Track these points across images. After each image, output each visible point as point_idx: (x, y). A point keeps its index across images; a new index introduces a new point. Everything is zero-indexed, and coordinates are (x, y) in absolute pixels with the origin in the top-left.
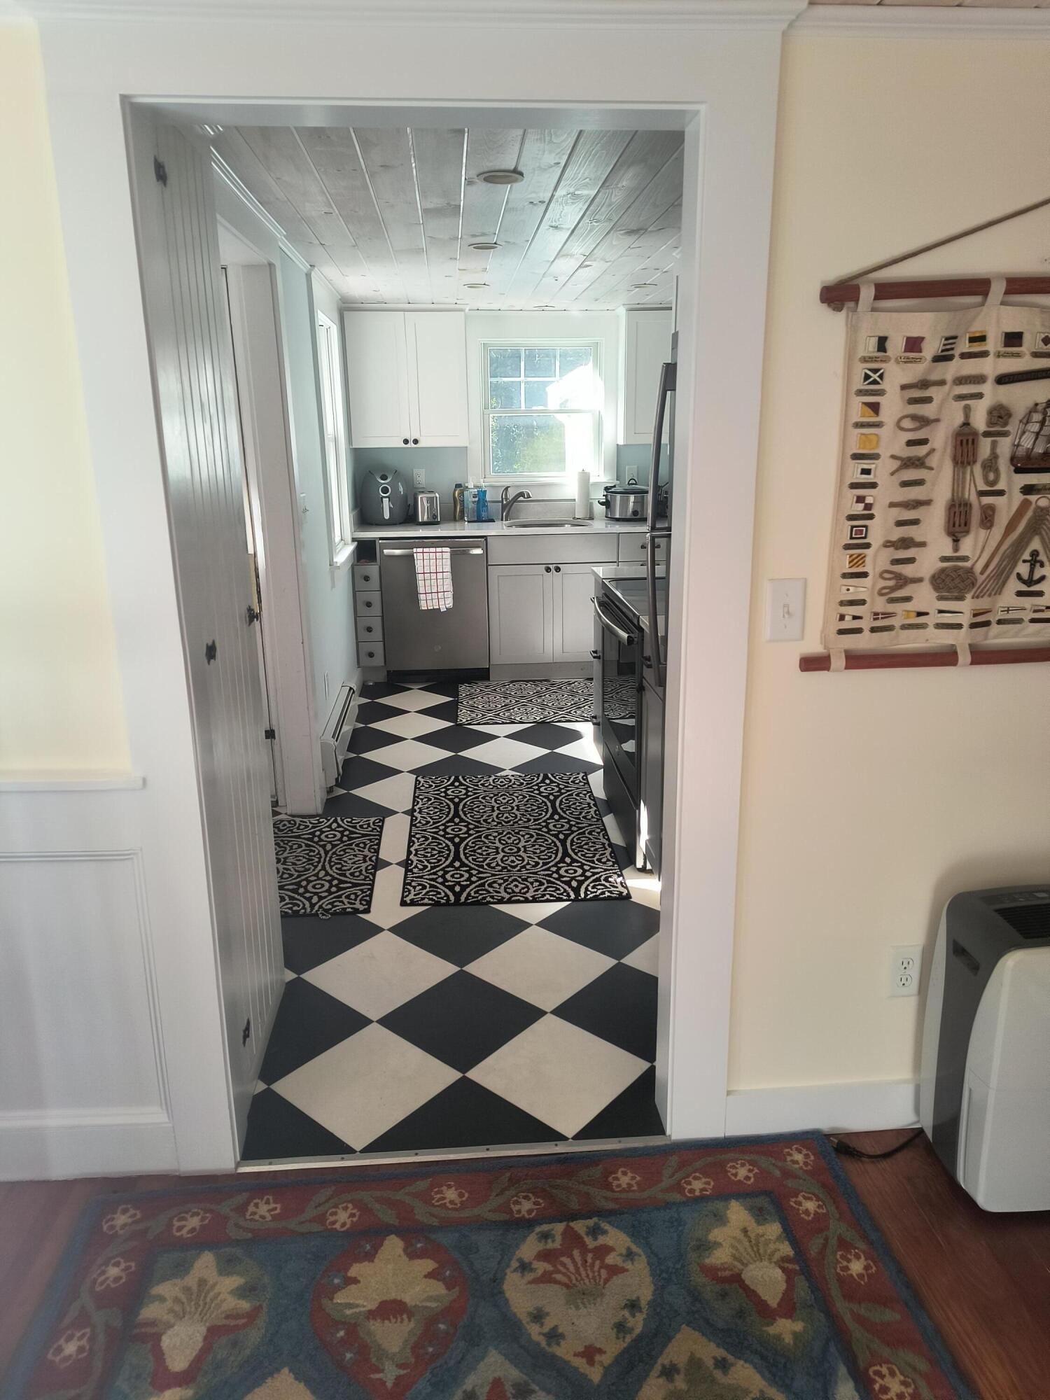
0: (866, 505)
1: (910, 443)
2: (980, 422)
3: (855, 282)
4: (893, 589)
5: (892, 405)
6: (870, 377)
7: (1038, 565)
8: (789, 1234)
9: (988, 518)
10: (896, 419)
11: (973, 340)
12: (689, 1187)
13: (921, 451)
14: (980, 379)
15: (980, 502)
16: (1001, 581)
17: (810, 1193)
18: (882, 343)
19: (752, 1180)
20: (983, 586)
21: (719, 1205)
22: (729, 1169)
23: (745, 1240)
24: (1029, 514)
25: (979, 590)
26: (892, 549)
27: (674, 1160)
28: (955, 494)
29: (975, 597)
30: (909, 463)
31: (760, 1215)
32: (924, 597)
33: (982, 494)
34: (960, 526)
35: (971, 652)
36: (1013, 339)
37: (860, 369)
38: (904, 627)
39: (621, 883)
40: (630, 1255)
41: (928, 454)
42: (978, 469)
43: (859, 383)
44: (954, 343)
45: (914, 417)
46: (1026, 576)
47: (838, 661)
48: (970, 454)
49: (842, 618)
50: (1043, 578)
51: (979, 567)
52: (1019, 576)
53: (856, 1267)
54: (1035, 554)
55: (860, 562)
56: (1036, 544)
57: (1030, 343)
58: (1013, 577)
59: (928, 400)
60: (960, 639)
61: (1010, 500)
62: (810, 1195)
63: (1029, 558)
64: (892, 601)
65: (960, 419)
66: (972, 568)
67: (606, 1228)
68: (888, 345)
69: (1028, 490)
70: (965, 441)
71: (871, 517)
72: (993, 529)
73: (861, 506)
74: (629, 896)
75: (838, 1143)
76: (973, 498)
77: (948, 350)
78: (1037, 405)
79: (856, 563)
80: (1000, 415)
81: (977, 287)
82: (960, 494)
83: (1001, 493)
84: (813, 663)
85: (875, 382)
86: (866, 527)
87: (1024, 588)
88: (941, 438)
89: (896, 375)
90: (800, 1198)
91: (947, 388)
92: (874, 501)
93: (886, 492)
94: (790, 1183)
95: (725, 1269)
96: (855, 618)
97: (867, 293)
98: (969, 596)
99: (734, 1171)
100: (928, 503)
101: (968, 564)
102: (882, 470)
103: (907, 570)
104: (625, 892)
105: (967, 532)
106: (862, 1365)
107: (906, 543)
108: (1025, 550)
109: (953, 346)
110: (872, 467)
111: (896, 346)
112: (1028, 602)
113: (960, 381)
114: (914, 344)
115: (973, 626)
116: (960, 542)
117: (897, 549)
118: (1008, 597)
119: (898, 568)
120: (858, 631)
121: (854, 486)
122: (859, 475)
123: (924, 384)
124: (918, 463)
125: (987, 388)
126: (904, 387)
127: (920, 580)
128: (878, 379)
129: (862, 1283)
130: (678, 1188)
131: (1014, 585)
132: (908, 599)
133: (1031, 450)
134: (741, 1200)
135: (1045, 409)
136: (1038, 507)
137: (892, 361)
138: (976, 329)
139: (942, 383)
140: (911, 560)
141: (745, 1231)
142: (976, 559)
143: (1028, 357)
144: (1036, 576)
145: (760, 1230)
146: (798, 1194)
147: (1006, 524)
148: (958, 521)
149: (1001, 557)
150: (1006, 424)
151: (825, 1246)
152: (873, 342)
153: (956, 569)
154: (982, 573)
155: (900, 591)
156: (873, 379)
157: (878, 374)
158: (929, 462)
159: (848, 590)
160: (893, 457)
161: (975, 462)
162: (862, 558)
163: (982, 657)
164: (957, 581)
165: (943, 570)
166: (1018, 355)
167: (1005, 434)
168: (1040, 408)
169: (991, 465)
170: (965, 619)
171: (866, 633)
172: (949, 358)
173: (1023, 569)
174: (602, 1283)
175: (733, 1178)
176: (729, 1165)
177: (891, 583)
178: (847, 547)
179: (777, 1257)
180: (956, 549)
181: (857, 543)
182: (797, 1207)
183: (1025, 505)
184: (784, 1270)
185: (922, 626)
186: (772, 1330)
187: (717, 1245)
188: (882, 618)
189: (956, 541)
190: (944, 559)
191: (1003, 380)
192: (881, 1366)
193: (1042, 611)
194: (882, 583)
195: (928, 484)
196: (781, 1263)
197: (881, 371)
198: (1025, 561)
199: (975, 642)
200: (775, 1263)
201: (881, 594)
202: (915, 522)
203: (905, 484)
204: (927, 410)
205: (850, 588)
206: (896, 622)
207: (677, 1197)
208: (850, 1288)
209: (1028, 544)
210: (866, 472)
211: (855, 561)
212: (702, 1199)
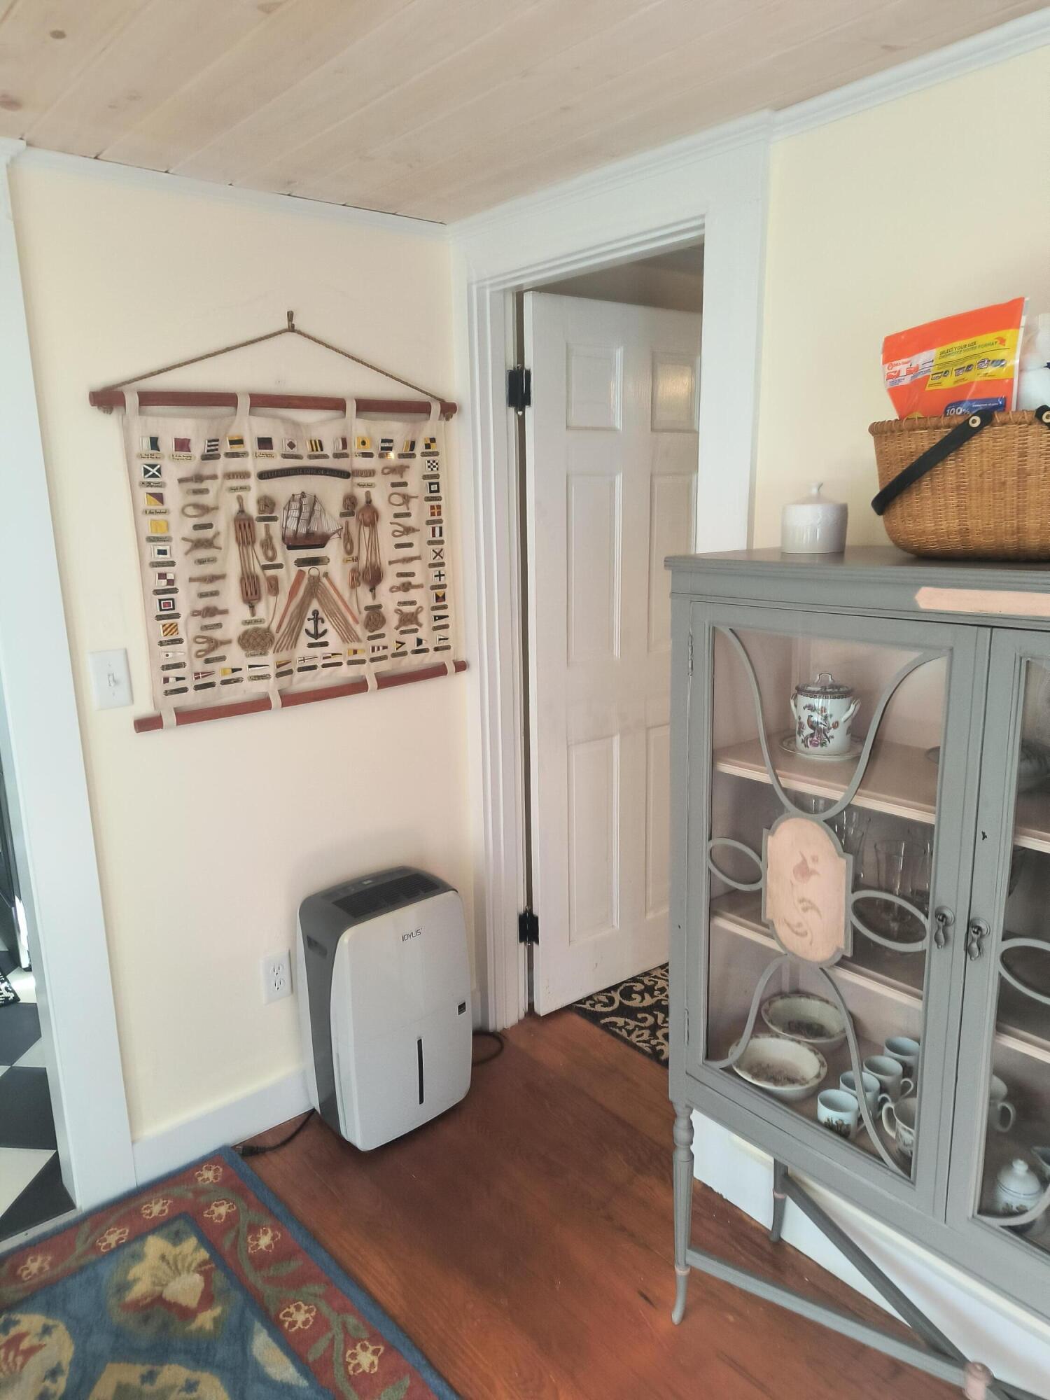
0: (168, 580)
1: (196, 527)
2: (252, 509)
3: (119, 389)
4: (208, 651)
5: (175, 496)
6: (149, 471)
7: (320, 621)
8: (206, 1241)
9: (274, 587)
10: (180, 508)
11: (232, 442)
12: (104, 1244)
13: (208, 533)
14: (245, 475)
15: (265, 575)
16: (294, 637)
17: (220, 1200)
18: (154, 443)
19: (167, 1211)
20: (280, 642)
21: (136, 1247)
22: (143, 1212)
23: (164, 1266)
24: (305, 582)
25: (278, 646)
26: (199, 618)
27: (86, 1228)
28: (244, 569)
29: (277, 651)
30: (198, 544)
31: (176, 1239)
32: (235, 656)
33: (264, 568)
34: (251, 594)
35: (281, 697)
36: (265, 443)
37: (139, 466)
38: (225, 682)
39: (6, 989)
40: (47, 1330)
41: (215, 537)
42: (258, 547)
43: (139, 476)
44: (217, 445)
45: (196, 506)
46: (312, 632)
47: (169, 718)
48: (249, 535)
49: (166, 680)
50: (325, 632)
51: (274, 627)
52: (307, 632)
53: (265, 1241)
54: (316, 613)
55: (174, 630)
56: (315, 605)
57: (279, 446)
58: (303, 632)
59: (205, 491)
60: (270, 687)
61: (288, 571)
62: (221, 1202)
63: (313, 617)
64: (207, 661)
65: (235, 507)
66: (269, 628)
67: (17, 1319)
68: (160, 443)
69: (301, 562)
70: (243, 525)
71: (175, 591)
72: (279, 596)
73: (164, 582)
74: (16, 999)
75: (243, 1149)
76: (258, 570)
77: (213, 450)
78: (293, 495)
79: (170, 631)
80: (267, 504)
81: (227, 399)
82: (248, 570)
83: (280, 566)
84: (146, 724)
85: (154, 476)
86: (173, 599)
87: (313, 641)
88: (223, 522)
89: (173, 470)
90: (213, 1207)
91: (219, 481)
92: (175, 577)
93: (183, 569)
94: (203, 1199)
95: (146, 1298)
96: (178, 679)
97: (132, 400)
98: (271, 651)
99: (148, 1212)
100: (222, 577)
101: (265, 626)
102: (177, 550)
103: (218, 634)
104: (11, 996)
105: (259, 599)
106: (272, 1313)
107: (211, 612)
108: (307, 611)
109: (217, 447)
110: (167, 548)
111: (167, 445)
112: (318, 651)
113: (230, 476)
114: (182, 445)
115: (279, 675)
116: (255, 607)
117: (203, 617)
118: (302, 649)
119: (208, 633)
120: (184, 690)
121: (155, 565)
122: (156, 555)
123: (199, 478)
124: (208, 544)
125: (253, 482)
126: (181, 481)
127: (229, 642)
128: (157, 474)
129: (270, 1251)
130: (94, 1247)
131: (304, 639)
132: (222, 658)
133: (296, 532)
134: (157, 1233)
135: (300, 499)
136: (310, 576)
137: (166, 458)
138: (234, 433)
139: (214, 477)
140: (219, 626)
141: (163, 1257)
142: (270, 619)
143: (279, 458)
144: (320, 631)
145: (178, 1249)
146: (211, 1205)
147: (289, 590)
148: (251, 592)
149: (291, 617)
150: (272, 511)
151: (237, 1237)
152: (146, 443)
153: (256, 630)
154: (278, 631)
155: (213, 653)
156: (152, 472)
157: (156, 469)
158: (216, 542)
159: (167, 655)
160: (184, 539)
161: (254, 542)
162: (174, 627)
163: (290, 700)
164: (258, 640)
165: (246, 633)
166: (271, 456)
167: (274, 519)
168: (297, 497)
169: (268, 544)
170: (271, 670)
171: (191, 691)
172: (217, 457)
173: (309, 625)
174: (18, 1368)
175: (148, 1217)
176: (143, 1209)
177: (205, 646)
178: (159, 618)
179: (194, 1265)
180: (253, 614)
181: (167, 612)
182: (210, 1216)
183: (301, 575)
184: (201, 1273)
185: (237, 680)
186: (194, 1326)
187: (136, 1281)
188: (202, 677)
189: (252, 607)
190: (246, 623)
191: (263, 476)
192: (289, 1308)
193: (330, 657)
194: (197, 647)
195: (219, 562)
196: (199, 1269)
197: (158, 466)
198: (309, 619)
199: (282, 687)
200: (193, 1271)
201: (198, 657)
202: (215, 594)
203: (201, 562)
204: (207, 500)
205: (169, 653)
206: (217, 679)
207: (92, 1257)
208: (261, 1261)
209: (309, 605)
210: (163, 552)
211: (169, 629)
212: (120, 1246)
